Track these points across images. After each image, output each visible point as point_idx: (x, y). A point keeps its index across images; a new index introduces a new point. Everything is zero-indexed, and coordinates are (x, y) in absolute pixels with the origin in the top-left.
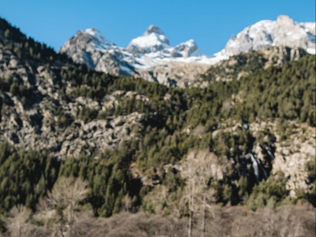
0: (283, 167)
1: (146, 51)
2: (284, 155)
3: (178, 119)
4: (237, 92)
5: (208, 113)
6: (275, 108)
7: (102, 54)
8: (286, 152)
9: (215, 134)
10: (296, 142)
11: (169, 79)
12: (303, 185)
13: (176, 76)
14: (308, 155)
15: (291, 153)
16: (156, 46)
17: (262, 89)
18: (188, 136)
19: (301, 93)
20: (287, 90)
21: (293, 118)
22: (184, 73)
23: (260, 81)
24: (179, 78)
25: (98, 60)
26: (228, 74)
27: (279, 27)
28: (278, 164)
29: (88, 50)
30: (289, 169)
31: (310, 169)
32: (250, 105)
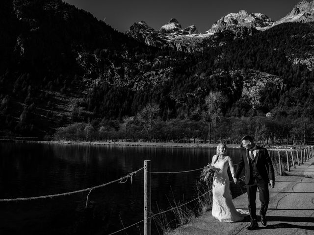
0: (247, 93)
1: (169, 31)
2: (248, 87)
3: (191, 69)
4: (220, 54)
5: (207, 66)
6: (242, 62)
7: (147, 34)
8: (248, 85)
9: (211, 76)
10: (254, 80)
11: (182, 46)
12: (258, 102)
13: (186, 44)
14: (260, 86)
15: (251, 86)
16: (174, 29)
17: (234, 52)
18: (197, 78)
19: (255, 53)
20: (247, 52)
21: (251, 67)
22: (190, 43)
23: (233, 48)
24: (188, 45)
25: (145, 37)
26: (214, 43)
27: (240, 16)
28: (244, 91)
29: (140, 33)
30: (250, 94)
31: (262, 94)
32: (228, 61)
